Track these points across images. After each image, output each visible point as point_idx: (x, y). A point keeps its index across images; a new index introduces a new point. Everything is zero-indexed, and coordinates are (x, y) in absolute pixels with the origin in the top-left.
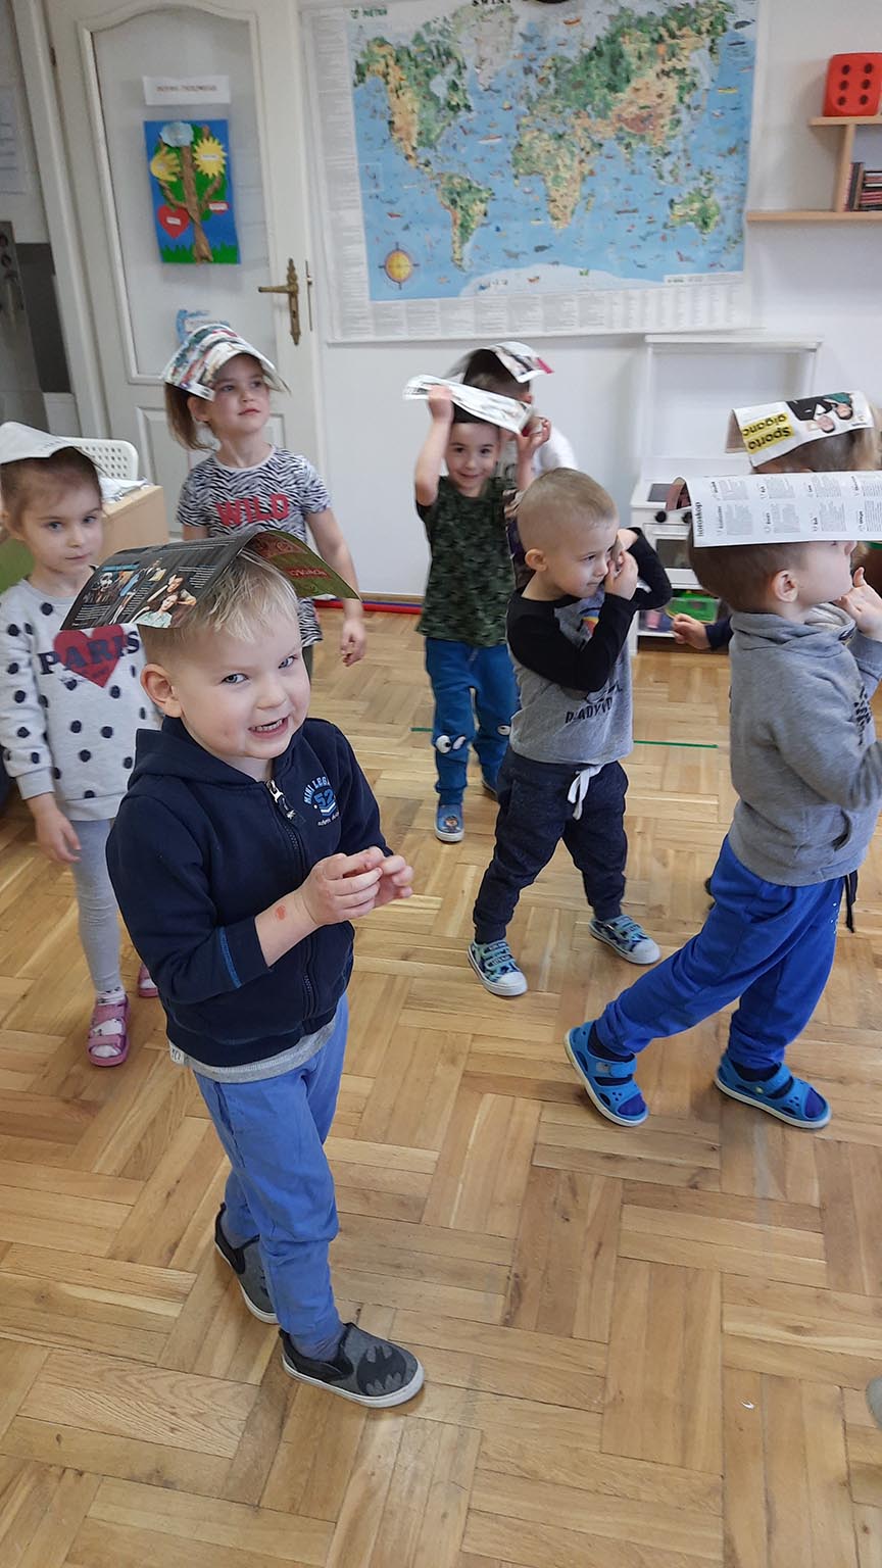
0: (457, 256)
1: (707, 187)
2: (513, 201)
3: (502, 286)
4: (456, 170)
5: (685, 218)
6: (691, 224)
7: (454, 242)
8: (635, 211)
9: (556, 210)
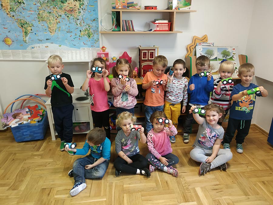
0: (24, 40)
1: (89, 28)
2: (39, 27)
3: (38, 48)
4: (22, 18)
5: (84, 35)
6: (86, 36)
7: (23, 36)
8: (72, 32)
9: (51, 30)
